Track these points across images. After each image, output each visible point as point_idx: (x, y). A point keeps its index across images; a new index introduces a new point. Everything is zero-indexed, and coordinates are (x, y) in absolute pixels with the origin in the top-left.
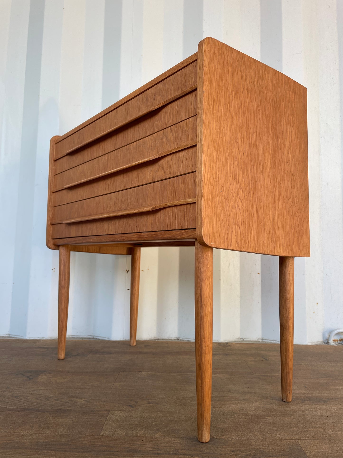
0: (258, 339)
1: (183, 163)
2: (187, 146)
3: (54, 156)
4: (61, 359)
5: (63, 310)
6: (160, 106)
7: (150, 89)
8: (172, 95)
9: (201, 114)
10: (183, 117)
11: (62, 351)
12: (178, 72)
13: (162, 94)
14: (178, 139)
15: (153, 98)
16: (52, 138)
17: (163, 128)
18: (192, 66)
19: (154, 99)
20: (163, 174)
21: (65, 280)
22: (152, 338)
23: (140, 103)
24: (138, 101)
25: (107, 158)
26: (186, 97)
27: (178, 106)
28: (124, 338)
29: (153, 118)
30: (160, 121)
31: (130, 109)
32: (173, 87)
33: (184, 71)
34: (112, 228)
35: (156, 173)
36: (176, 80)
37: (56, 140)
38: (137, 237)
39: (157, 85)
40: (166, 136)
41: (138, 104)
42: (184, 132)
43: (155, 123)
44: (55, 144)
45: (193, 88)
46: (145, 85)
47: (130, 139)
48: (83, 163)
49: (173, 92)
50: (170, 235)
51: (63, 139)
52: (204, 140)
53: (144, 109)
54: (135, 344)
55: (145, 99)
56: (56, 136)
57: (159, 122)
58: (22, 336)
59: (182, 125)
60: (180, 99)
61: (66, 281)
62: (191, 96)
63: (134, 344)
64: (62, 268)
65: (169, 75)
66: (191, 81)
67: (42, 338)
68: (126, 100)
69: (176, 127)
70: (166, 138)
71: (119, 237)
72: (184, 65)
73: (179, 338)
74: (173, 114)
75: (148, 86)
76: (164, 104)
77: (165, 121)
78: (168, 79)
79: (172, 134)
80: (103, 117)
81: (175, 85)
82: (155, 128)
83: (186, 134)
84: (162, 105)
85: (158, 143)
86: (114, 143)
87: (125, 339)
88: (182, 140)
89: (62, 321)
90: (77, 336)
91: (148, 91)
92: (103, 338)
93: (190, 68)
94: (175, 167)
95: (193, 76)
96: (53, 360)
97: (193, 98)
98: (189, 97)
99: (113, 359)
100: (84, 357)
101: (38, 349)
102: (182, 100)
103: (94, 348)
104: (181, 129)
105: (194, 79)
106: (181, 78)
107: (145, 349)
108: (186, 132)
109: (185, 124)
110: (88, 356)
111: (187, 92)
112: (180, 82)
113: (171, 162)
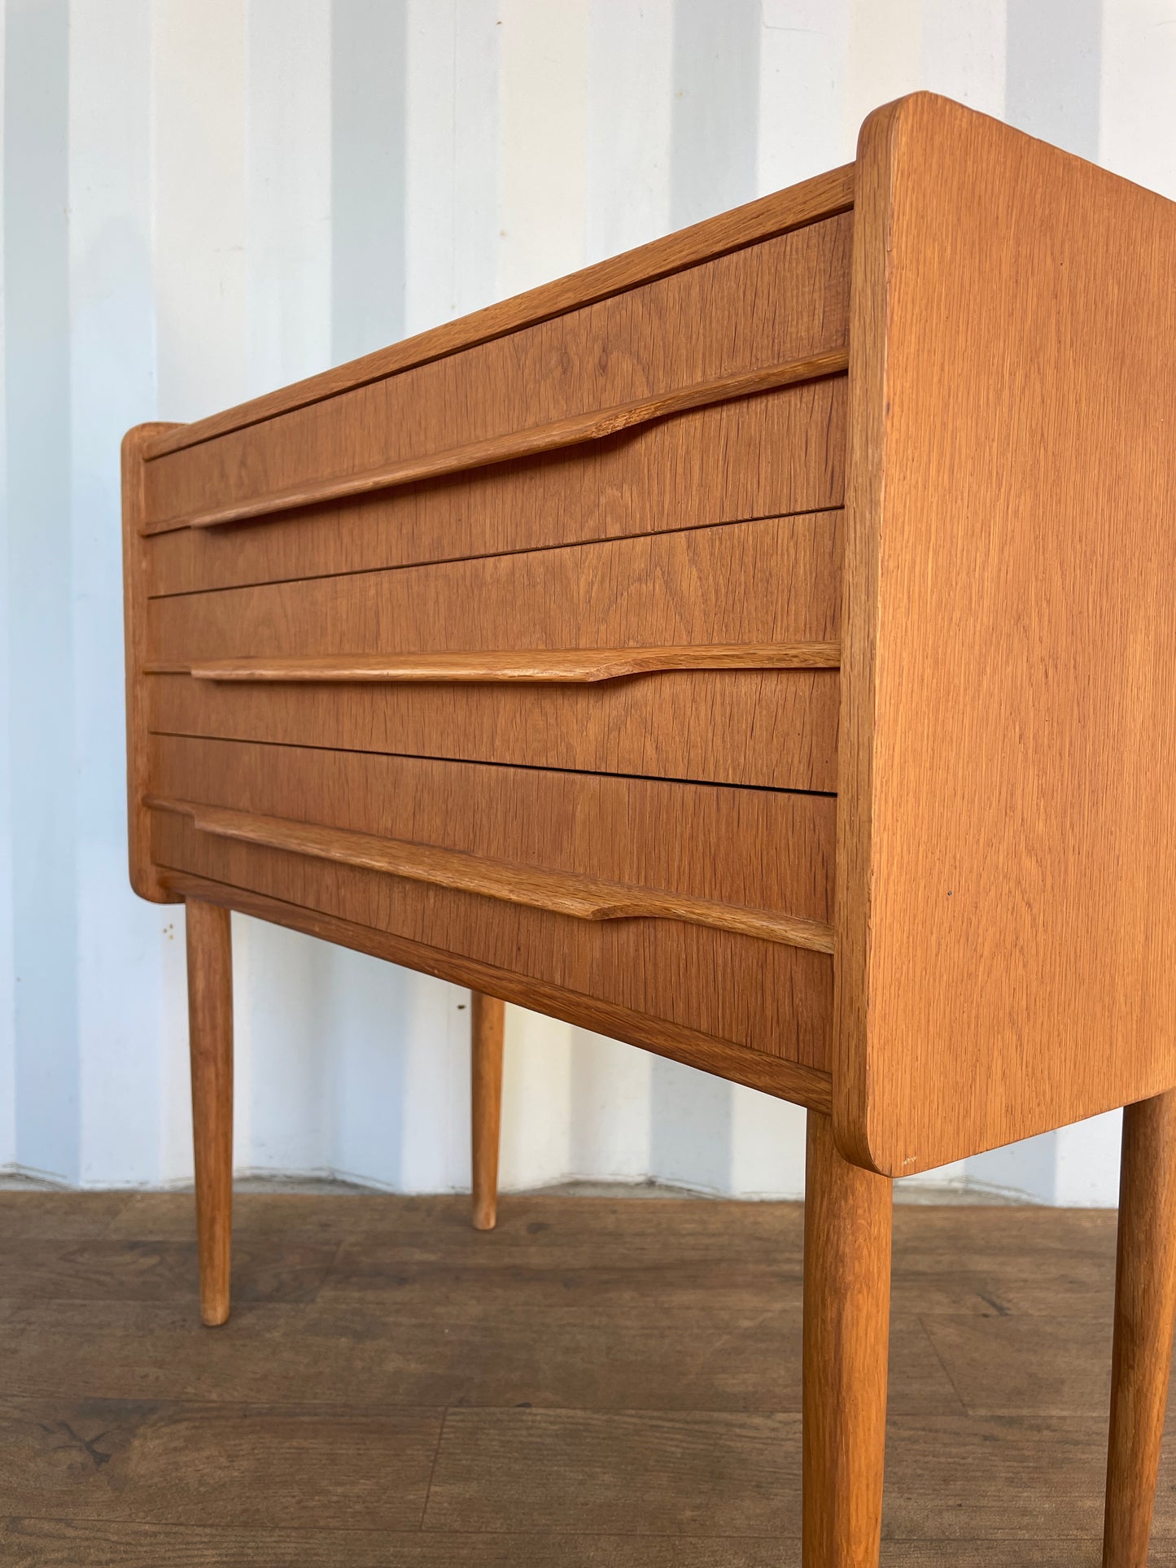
0: (951, 1180)
1: (757, 732)
2: (779, 660)
3: (143, 514)
4: (215, 1324)
5: (213, 1145)
6: (636, 419)
7: (581, 311)
8: (700, 374)
9: (868, 523)
10: (761, 501)
11: (218, 1297)
12: (734, 256)
13: (641, 353)
14: (730, 602)
15: (597, 360)
16: (131, 434)
17: (649, 531)
18: (814, 241)
19: (603, 367)
20: (650, 751)
21: (214, 1028)
22: (554, 1178)
23: (527, 372)
24: (519, 360)
25: (372, 592)
26: (774, 402)
27: (733, 434)
28: (450, 1184)
29: (599, 460)
30: (634, 488)
31: (480, 390)
32: (704, 326)
33: (765, 258)
34: (405, 911)
35: (611, 737)
36: (722, 298)
37: (145, 445)
38: (521, 993)
39: (617, 298)
40: (663, 573)
41: (520, 372)
42: (762, 580)
43: (609, 491)
44: (142, 461)
45: (820, 366)
46: (556, 284)
47: (483, 532)
48: (267, 580)
49: (704, 354)
50: (683, 1046)
51: (174, 447)
52: (883, 662)
53: (552, 406)
54: (492, 1223)
55: (554, 358)
56: (144, 426)
57: (627, 495)
58: (64, 1177)
59: (751, 539)
60: (745, 405)
61: (219, 1033)
62: (804, 400)
63: (488, 1222)
64: (200, 984)
65: (684, 261)
66: (805, 319)
67: (142, 1184)
68: (459, 341)
69: (720, 539)
70: (666, 583)
71: (437, 960)
72: (771, 227)
73: (654, 1179)
74: (702, 469)
75: (570, 294)
76: (658, 413)
77: (661, 493)
78: (674, 278)
79: (694, 570)
80: (351, 394)
81: (714, 325)
82: (609, 519)
83: (772, 593)
84: (647, 417)
85: (625, 594)
86: (404, 531)
87: (453, 1188)
88: (749, 613)
89: (210, 1186)
90: (273, 1172)
91: (567, 317)
92: (369, 1184)
93: (800, 246)
94: (710, 735)
95: (816, 295)
96: (182, 1326)
97: (817, 416)
98: (796, 405)
99: (414, 1321)
100: (302, 1306)
101: (127, 1258)
102: (756, 413)
103: (338, 1244)
104: (749, 560)
105: (824, 312)
106: (748, 293)
107: (532, 1250)
108: (774, 581)
109: (768, 540)
110: (319, 1300)
111: (784, 380)
112: (741, 311)
113: (688, 705)
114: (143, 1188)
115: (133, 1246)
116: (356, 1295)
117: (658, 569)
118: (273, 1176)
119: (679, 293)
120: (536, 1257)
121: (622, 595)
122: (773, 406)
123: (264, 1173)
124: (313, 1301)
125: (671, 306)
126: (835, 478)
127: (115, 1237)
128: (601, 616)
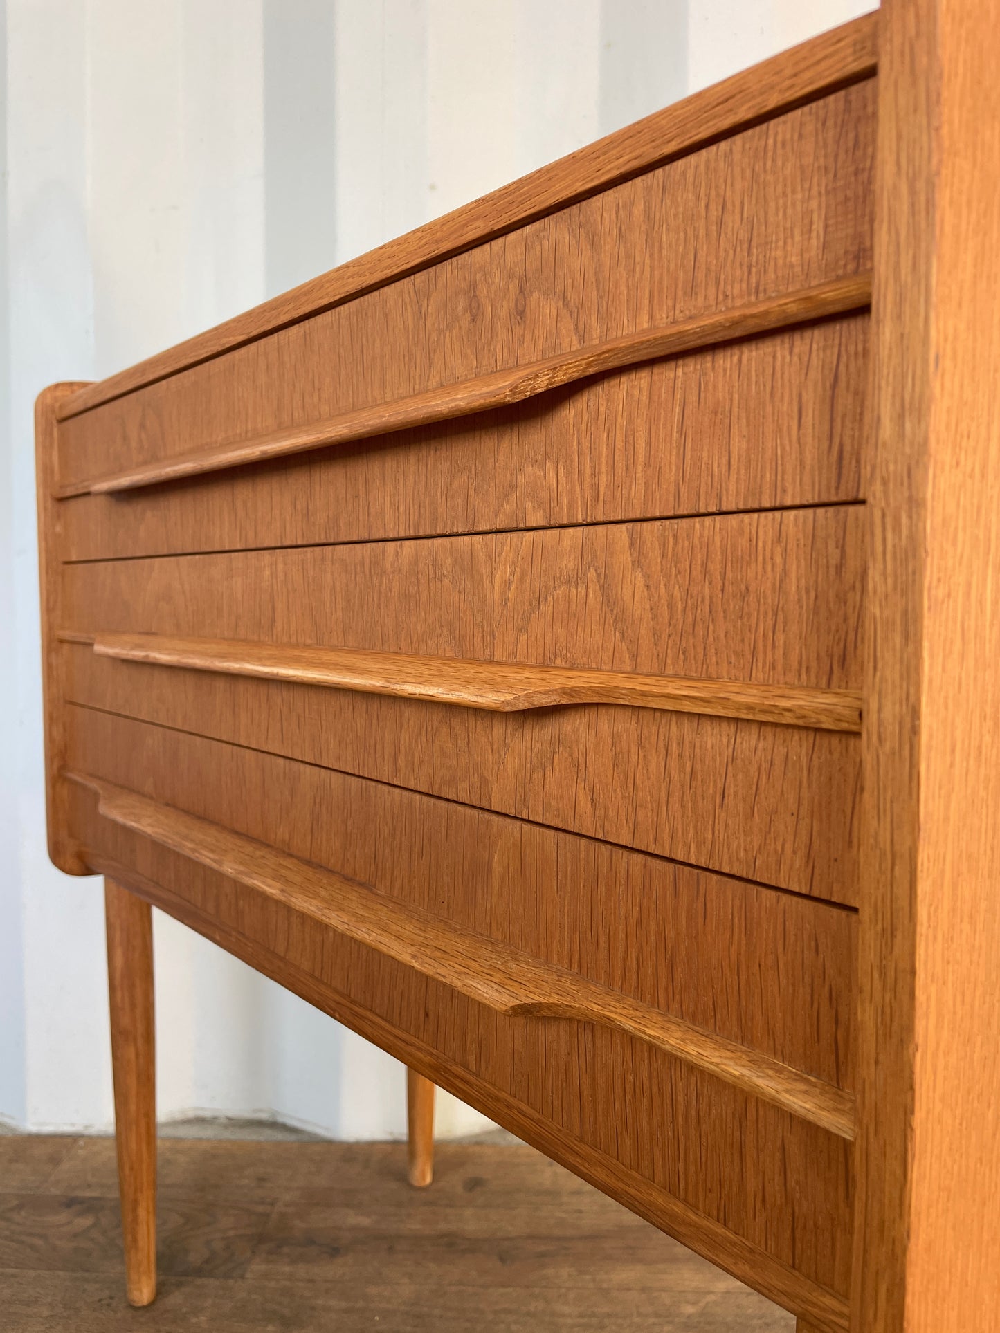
1: (729, 800)
2: (763, 712)
3: (57, 477)
4: (140, 1304)
6: (561, 378)
7: (493, 243)
8: (646, 318)
9: (905, 532)
10: (732, 487)
12: (692, 159)
13: (568, 294)
14: (690, 620)
15: (512, 304)
16: (43, 395)
17: (580, 520)
18: (810, 128)
19: (520, 313)
20: (584, 802)
21: (133, 1006)
23: (429, 323)
24: (420, 307)
25: (267, 572)
26: (751, 355)
27: (692, 397)
29: (516, 429)
30: (561, 466)
31: (378, 344)
32: (651, 255)
33: (737, 156)
35: (535, 776)
36: (676, 216)
37: (57, 405)
39: (537, 225)
40: (599, 575)
41: (421, 323)
42: (734, 596)
43: (529, 469)
44: (55, 422)
45: (825, 303)
46: (462, 211)
47: (382, 513)
48: (165, 552)
49: (651, 293)
51: (82, 408)
52: (931, 737)
53: (459, 361)
54: (428, 1179)
55: (462, 302)
56: (57, 386)
57: (551, 474)
59: (717, 539)
60: (709, 358)
62: (796, 350)
63: (424, 1177)
65: (623, 170)
66: (797, 238)
68: (353, 286)
69: (675, 537)
70: (602, 588)
72: (744, 114)
74: (649, 443)
75: (480, 223)
76: (591, 371)
77: (595, 474)
78: (610, 195)
79: (639, 575)
80: (243, 350)
81: (664, 253)
82: (529, 505)
83: (749, 615)
84: (576, 375)
85: (550, 599)
86: (299, 507)
88: (717, 639)
91: (477, 252)
92: (308, 1128)
93: (788, 136)
94: (664, 794)
95: (814, 204)
96: (109, 1305)
97: (815, 374)
98: (784, 358)
99: (343, 1304)
100: (231, 1282)
101: (62, 1217)
102: (725, 370)
103: (272, 1204)
104: (715, 567)
105: (826, 226)
106: (712, 206)
107: (469, 1212)
108: (752, 598)
109: (743, 542)
110: (248, 1275)
111: (767, 324)
112: (702, 232)
113: (634, 749)
114: (87, 1132)
115: (70, 1203)
116: (287, 1269)
117: (592, 570)
118: (215, 1118)
119: (617, 212)
120: (470, 1222)
121: (546, 599)
122: (749, 360)
123: (207, 1114)
124: (242, 1277)
125: (607, 230)
126: (845, 462)
127: (54, 1191)
128: (521, 623)
